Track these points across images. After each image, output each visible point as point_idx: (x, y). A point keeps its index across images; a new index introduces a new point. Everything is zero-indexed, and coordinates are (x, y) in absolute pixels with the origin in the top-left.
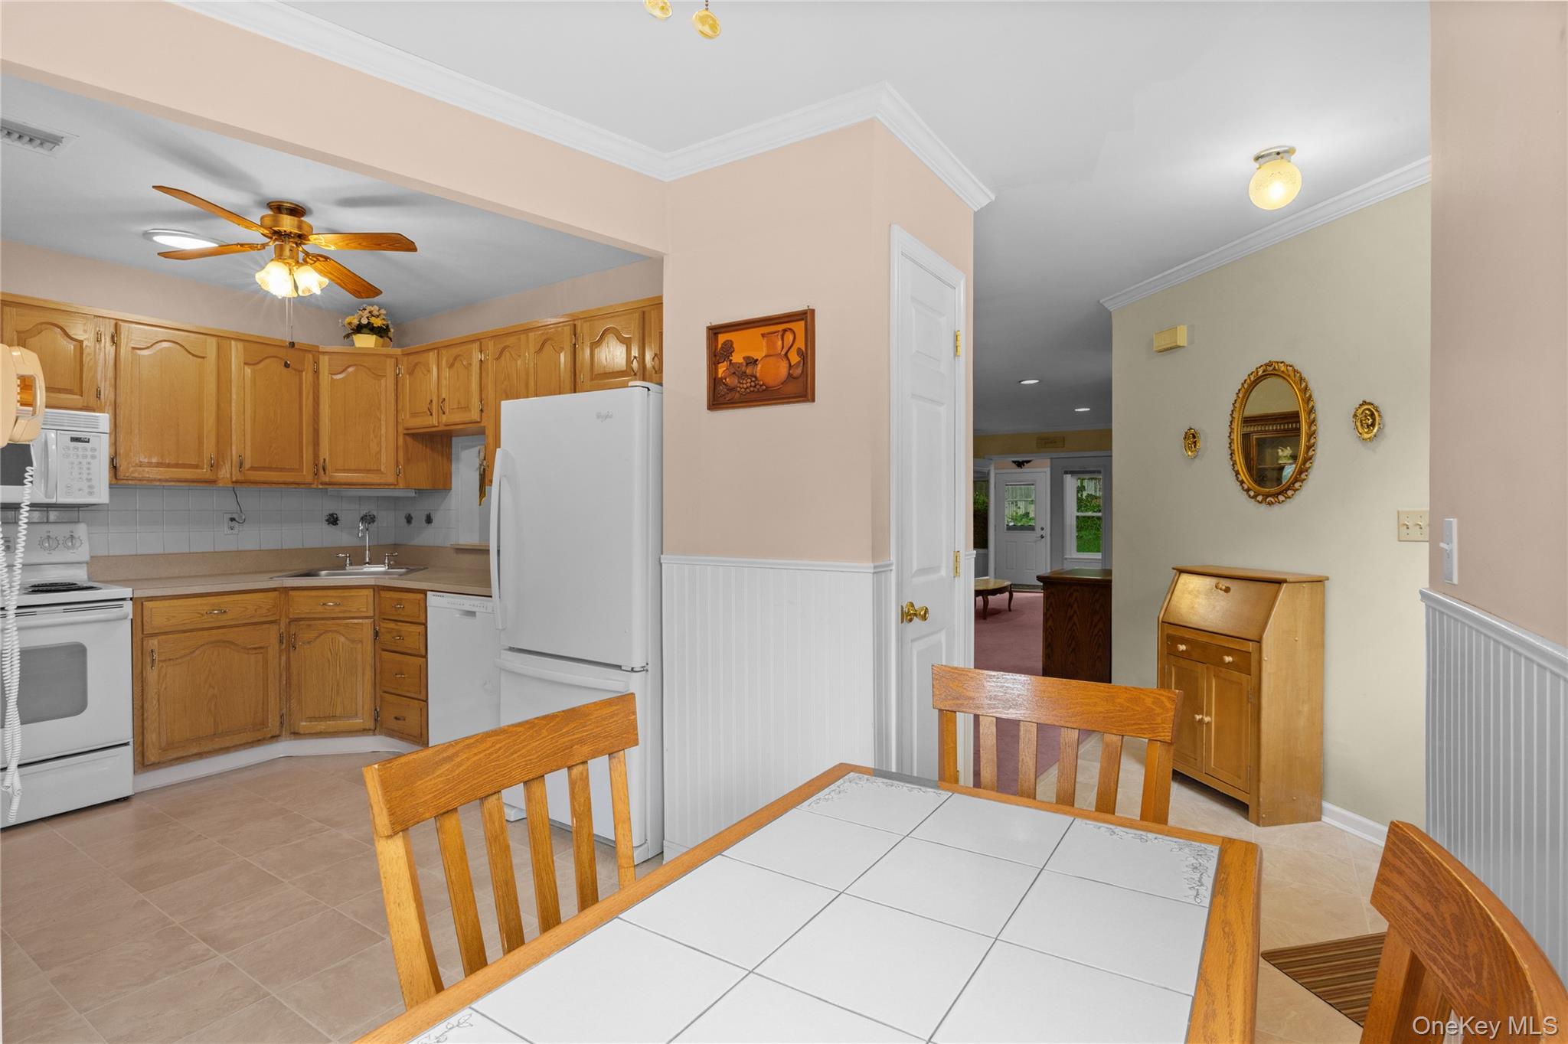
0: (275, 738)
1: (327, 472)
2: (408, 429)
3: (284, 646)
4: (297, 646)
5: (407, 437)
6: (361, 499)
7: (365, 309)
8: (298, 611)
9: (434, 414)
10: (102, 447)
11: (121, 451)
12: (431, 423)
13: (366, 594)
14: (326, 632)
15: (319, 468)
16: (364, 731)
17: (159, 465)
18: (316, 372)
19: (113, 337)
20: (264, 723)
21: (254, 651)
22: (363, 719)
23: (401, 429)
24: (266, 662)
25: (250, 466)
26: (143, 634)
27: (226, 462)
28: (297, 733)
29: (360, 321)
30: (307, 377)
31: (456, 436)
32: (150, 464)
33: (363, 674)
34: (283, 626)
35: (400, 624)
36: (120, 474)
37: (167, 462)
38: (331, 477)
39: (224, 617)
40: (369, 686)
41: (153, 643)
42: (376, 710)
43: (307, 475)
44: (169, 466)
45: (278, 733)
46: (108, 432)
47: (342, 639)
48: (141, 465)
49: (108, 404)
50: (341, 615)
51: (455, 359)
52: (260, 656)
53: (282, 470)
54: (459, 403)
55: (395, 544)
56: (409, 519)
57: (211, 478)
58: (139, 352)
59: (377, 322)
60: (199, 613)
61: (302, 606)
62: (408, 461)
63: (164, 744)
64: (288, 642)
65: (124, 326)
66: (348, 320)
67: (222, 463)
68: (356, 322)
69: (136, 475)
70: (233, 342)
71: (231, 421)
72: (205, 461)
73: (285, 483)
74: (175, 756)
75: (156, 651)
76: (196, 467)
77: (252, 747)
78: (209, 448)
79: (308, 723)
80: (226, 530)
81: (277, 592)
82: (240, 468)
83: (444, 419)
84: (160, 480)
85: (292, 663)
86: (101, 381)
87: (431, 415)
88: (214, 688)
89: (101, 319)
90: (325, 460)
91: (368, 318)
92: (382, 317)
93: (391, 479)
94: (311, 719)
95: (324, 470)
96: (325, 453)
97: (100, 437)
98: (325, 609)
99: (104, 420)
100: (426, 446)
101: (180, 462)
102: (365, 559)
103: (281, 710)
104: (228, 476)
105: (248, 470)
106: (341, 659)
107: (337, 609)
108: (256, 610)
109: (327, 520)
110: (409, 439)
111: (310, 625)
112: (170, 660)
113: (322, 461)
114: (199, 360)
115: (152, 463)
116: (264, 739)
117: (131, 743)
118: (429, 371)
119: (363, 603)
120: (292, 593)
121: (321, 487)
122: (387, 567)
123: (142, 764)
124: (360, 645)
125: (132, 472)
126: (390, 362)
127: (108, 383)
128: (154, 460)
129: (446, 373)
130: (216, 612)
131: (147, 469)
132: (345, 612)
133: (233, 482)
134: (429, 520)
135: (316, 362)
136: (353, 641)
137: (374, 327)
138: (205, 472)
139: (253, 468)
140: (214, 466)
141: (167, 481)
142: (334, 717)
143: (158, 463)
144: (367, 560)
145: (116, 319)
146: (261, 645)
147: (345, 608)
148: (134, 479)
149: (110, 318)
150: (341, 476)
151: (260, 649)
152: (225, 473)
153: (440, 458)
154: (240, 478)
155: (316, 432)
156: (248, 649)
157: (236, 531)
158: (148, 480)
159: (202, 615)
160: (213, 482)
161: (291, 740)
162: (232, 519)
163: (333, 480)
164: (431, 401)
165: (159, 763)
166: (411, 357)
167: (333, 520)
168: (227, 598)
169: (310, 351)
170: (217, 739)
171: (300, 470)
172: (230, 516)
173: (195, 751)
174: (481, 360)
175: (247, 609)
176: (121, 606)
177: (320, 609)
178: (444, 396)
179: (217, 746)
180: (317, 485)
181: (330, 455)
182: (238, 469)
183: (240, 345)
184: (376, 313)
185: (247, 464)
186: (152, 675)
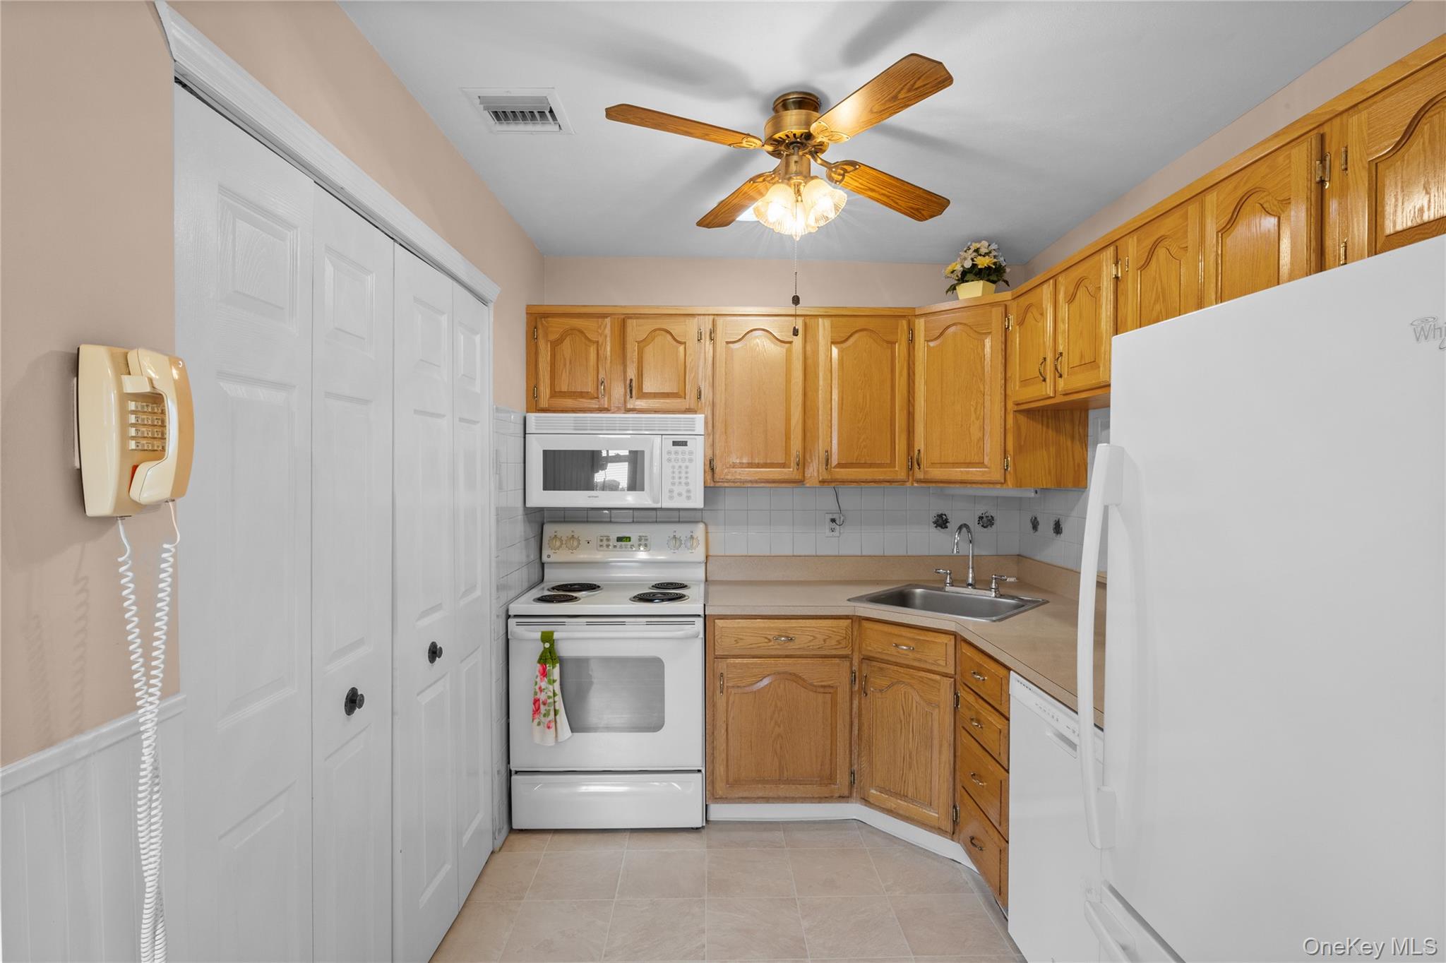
0: (843, 798)
1: (922, 467)
2: (1018, 404)
3: (856, 688)
4: (869, 692)
5: (1018, 414)
6: (975, 499)
7: (969, 249)
8: (870, 648)
9: (1048, 380)
10: (698, 448)
11: (717, 452)
12: (1044, 393)
13: (946, 642)
14: (899, 682)
15: (913, 462)
16: (940, 831)
17: (750, 465)
18: (911, 341)
19: (711, 333)
20: (831, 779)
21: (822, 690)
22: (938, 814)
23: (1010, 405)
24: (834, 703)
25: (837, 463)
26: (714, 654)
27: (813, 458)
28: (866, 800)
29: (963, 266)
30: (900, 349)
31: (1094, 409)
32: (742, 465)
33: (940, 752)
34: (856, 662)
35: (980, 701)
36: (717, 477)
37: (757, 462)
38: (925, 473)
39: (791, 645)
40: (946, 772)
41: (722, 666)
42: (955, 807)
43: (900, 471)
44: (758, 466)
45: (846, 793)
46: (703, 433)
47: (917, 698)
48: (734, 466)
49: (708, 403)
50: (916, 664)
51: (1077, 286)
52: (828, 696)
53: (871, 465)
54: (1082, 357)
55: (1018, 555)
56: (1035, 524)
57: (797, 478)
58: (731, 345)
59: (983, 262)
60: (766, 638)
61: (875, 643)
62: (1020, 449)
63: (731, 780)
64: (859, 684)
65: (720, 321)
66: (950, 268)
67: (809, 461)
68: (959, 268)
69: (729, 477)
70: (820, 320)
71: (818, 412)
72: (792, 459)
73: (875, 482)
74: (741, 795)
75: (725, 675)
76: (783, 465)
77: (819, 802)
78: (796, 445)
79: (879, 793)
80: (828, 533)
81: (849, 621)
82: (827, 465)
83: (1061, 384)
84: (751, 482)
85: (863, 712)
86: (702, 379)
87: (1044, 380)
88: (779, 726)
89: (702, 317)
90: (919, 451)
91: (972, 260)
92: (994, 253)
93: (998, 476)
94: (882, 790)
95: (919, 465)
96: (920, 444)
97: (695, 439)
98: (898, 652)
99: (699, 421)
100: (1048, 427)
101: (768, 462)
102: (968, 577)
103: (851, 765)
104: (816, 474)
105: (835, 467)
106: (915, 721)
107: (911, 655)
108: (825, 641)
109: (935, 523)
110: (1022, 419)
111: (881, 669)
112: (738, 687)
113: (916, 452)
114: (787, 345)
115: (743, 463)
116: (832, 797)
117: (703, 771)
118: (1042, 314)
119: (940, 655)
120: (866, 624)
121: (916, 485)
122: (993, 595)
123: (712, 795)
124: (937, 710)
125: (727, 474)
126: (997, 313)
127: (707, 381)
128: (745, 461)
129: (1064, 309)
130: (783, 639)
131: (739, 470)
132: (920, 660)
133: (820, 482)
134: (1058, 529)
135: (911, 330)
136: (929, 703)
137: (981, 269)
138: (790, 472)
139: (840, 465)
140: (802, 464)
141: (756, 482)
142: (904, 797)
143: (748, 463)
144: (970, 581)
145: (714, 315)
146: (830, 683)
147: (918, 656)
148: (728, 481)
149: (709, 315)
150: (937, 473)
151: (828, 690)
152: (814, 471)
153: (1069, 443)
154: (826, 476)
155: (910, 416)
156: (815, 686)
157: (836, 533)
158: (741, 482)
159: (770, 640)
160: (800, 482)
161: (862, 805)
162: (833, 520)
163: (929, 477)
164: (1045, 359)
165: (726, 798)
166: (1022, 299)
167: (941, 522)
168: (794, 623)
169: (905, 316)
170: (782, 786)
171: (892, 464)
172: (831, 516)
173: (760, 794)
174: (1117, 277)
175: (815, 638)
176: (693, 623)
177: (893, 650)
178: (1061, 349)
179: (781, 794)
180: (913, 484)
181: (926, 445)
182: (824, 466)
183: (827, 322)
184: (983, 251)
185: (834, 461)
186: (721, 701)
